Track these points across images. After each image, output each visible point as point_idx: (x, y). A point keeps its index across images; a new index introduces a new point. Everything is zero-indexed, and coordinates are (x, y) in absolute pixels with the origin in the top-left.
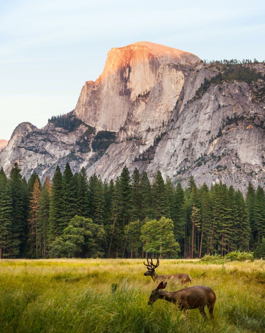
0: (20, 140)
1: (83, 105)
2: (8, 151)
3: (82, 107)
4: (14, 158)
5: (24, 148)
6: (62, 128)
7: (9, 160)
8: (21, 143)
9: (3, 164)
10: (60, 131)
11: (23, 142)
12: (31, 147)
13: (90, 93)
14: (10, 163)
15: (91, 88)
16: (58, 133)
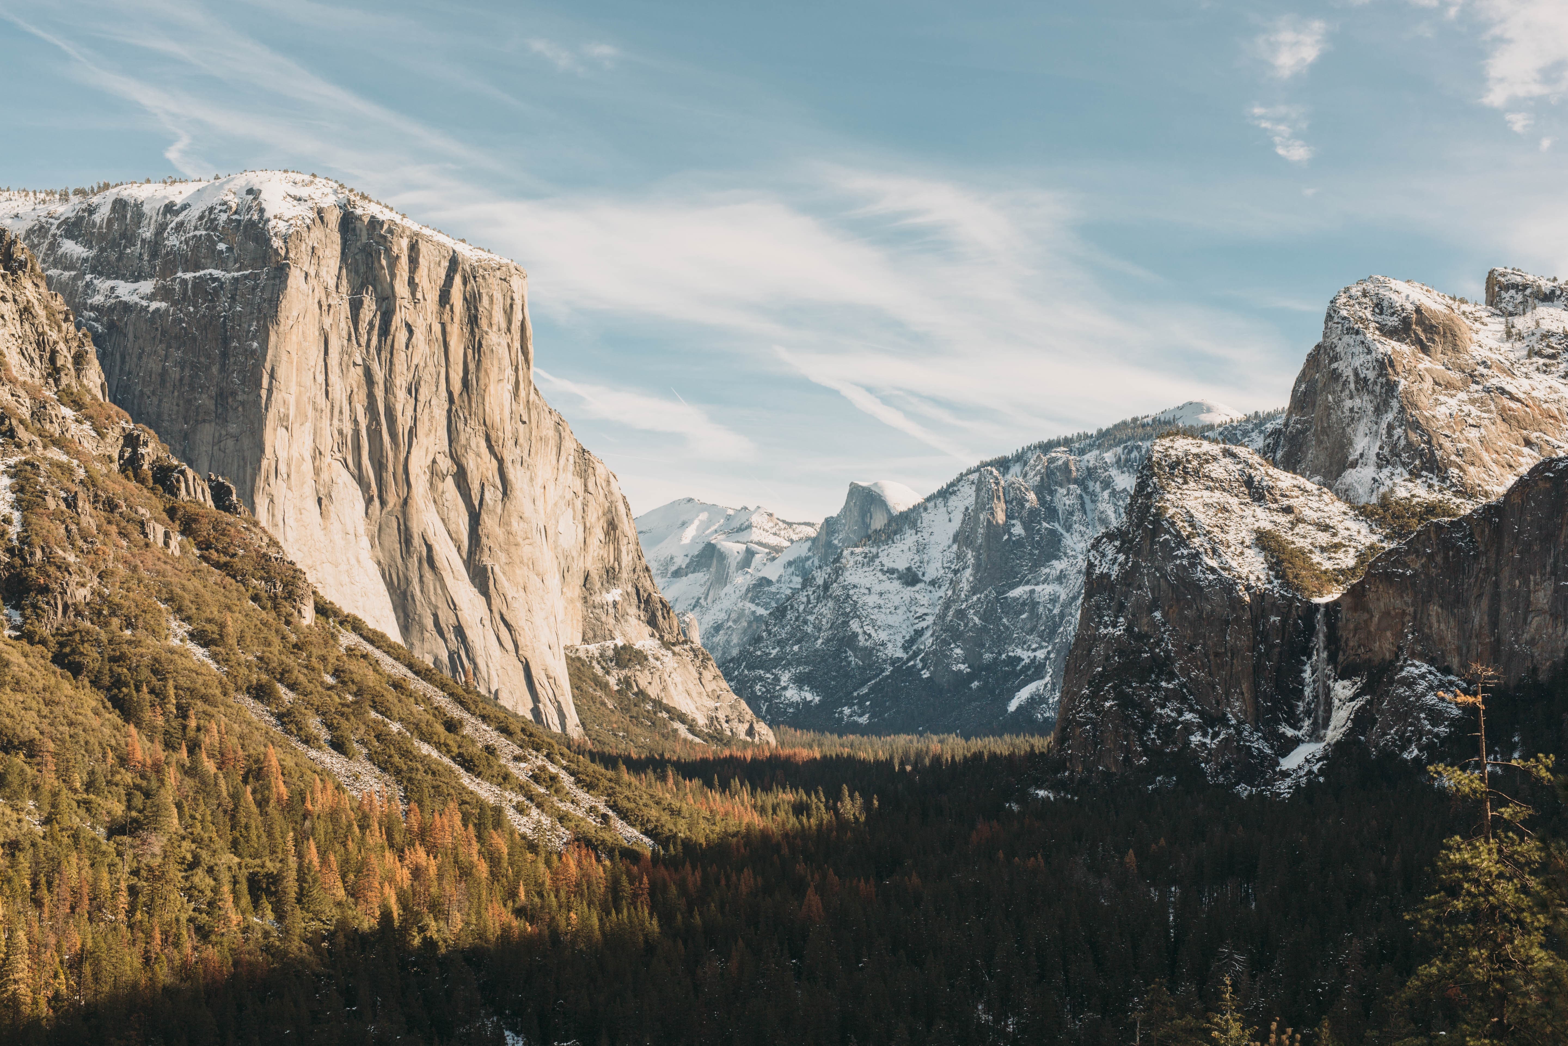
3: (820, 547)
13: (829, 532)
15: (831, 526)
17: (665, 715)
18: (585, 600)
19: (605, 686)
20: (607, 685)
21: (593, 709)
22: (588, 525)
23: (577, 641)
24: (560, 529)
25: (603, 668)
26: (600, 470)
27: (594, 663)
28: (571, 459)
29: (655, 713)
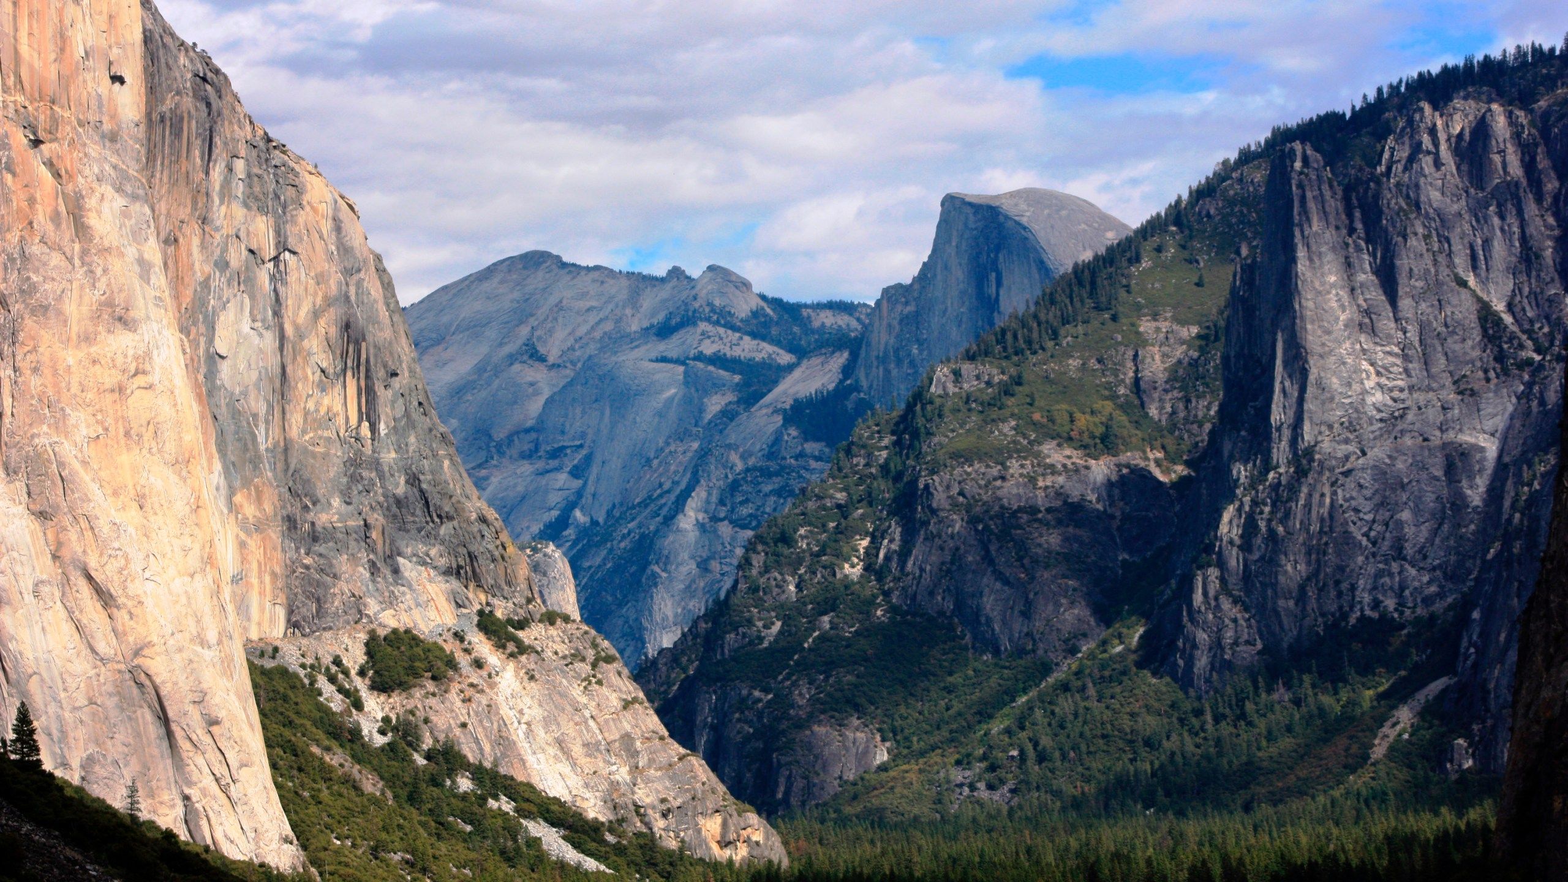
0: (714, 499)
1: (878, 357)
2: (686, 530)
3: (875, 363)
4: (704, 555)
5: (726, 522)
6: (823, 444)
7: (693, 557)
8: (719, 508)
9: (677, 567)
10: (817, 453)
11: (722, 502)
12: (745, 519)
13: (895, 323)
14: (694, 566)
15: (899, 308)
16: (813, 464)
17: (507, 806)
18: (291, 523)
19: (352, 738)
20: (355, 734)
21: (325, 795)
22: (289, 330)
23: (276, 630)
24: (221, 347)
25: (341, 690)
26: (317, 190)
27: (322, 682)
28: (240, 165)
29: (483, 800)
